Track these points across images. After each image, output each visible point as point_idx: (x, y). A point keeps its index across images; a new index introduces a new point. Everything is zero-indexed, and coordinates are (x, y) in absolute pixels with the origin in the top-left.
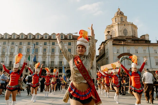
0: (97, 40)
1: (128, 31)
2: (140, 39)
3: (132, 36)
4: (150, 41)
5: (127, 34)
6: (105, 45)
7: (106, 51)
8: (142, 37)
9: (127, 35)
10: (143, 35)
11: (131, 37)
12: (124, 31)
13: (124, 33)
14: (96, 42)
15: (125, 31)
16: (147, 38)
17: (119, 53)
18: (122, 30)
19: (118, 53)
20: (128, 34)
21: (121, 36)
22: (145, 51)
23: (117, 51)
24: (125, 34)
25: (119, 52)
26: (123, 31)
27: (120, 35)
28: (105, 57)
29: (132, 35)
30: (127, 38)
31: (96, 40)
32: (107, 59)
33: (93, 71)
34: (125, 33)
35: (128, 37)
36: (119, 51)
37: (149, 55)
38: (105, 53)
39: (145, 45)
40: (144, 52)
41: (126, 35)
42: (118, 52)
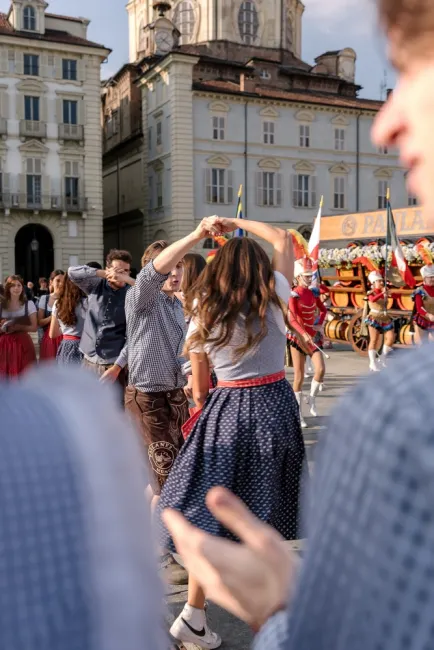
0: (110, 51)
1: (262, 18)
2: (314, 71)
3: (281, 50)
4: (359, 88)
5: (255, 32)
6: (145, 85)
7: (148, 122)
8: (325, 61)
9: (257, 43)
10: (328, 54)
11: (276, 57)
12: (241, 13)
13: (240, 25)
14: (103, 59)
15: (248, 15)
16: (345, 71)
17: (222, 137)
18: (233, 7)
19: (215, 137)
20: (260, 32)
21: (225, 42)
22: (342, 138)
23: (215, 124)
24: (248, 33)
25: (222, 132)
26: (236, 11)
27: (220, 37)
28: (141, 156)
29: (277, 46)
30: (255, 59)
31: (103, 48)
32: (157, 165)
33: (86, 234)
34: (248, 26)
35: (262, 54)
36: (222, 125)
37: (354, 160)
38: (141, 135)
39: (346, 107)
40: (337, 142)
41: (248, 39)
42: (215, 132)
